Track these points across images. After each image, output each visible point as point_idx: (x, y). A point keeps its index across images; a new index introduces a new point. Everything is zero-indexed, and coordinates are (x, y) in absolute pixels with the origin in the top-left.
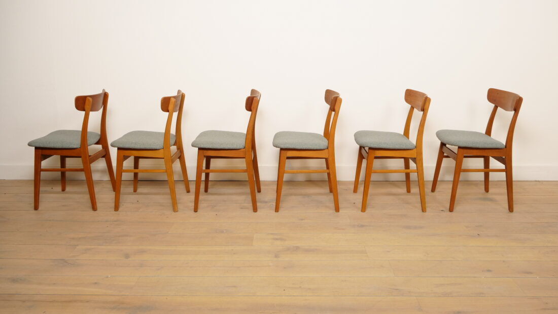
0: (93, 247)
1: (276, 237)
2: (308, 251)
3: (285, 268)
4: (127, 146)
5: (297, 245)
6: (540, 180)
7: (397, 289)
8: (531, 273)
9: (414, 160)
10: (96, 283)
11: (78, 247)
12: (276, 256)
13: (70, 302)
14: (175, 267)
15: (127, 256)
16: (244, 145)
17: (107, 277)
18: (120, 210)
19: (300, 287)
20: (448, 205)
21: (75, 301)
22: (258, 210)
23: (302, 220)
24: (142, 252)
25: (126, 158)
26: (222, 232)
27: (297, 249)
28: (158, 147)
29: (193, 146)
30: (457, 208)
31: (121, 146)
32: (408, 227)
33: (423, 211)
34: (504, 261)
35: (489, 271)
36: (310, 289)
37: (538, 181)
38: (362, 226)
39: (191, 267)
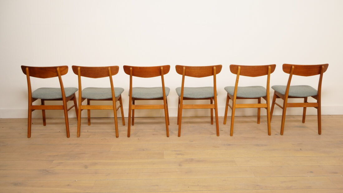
0: (63, 161)
1: (178, 153)
2: (199, 161)
3: (186, 173)
6: (331, 114)
7: (258, 185)
8: (337, 173)
10: (68, 185)
11: (54, 162)
12: (180, 165)
15: (86, 167)
17: (75, 181)
18: (80, 137)
19: (198, 185)
20: (279, 131)
22: (169, 135)
23: (192, 141)
24: (95, 164)
26: (144, 150)
27: (192, 160)
30: (285, 132)
32: (257, 145)
34: (319, 166)
35: (312, 172)
36: (204, 186)
37: (330, 115)
38: (229, 145)
39: (128, 173)
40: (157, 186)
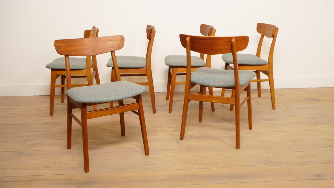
0: (39, 141)
1: (175, 129)
3: (186, 150)
4: (59, 67)
5: (191, 134)
7: (270, 161)
9: (266, 73)
10: (48, 167)
11: (28, 142)
13: (31, 181)
14: (105, 153)
16: (146, 65)
17: (55, 162)
18: (54, 115)
19: (201, 163)
21: (35, 180)
22: (157, 112)
25: (57, 76)
28: (82, 68)
29: (108, 66)
31: (55, 67)
33: (273, 109)
36: (208, 163)
39: (117, 152)
40: (153, 164)
